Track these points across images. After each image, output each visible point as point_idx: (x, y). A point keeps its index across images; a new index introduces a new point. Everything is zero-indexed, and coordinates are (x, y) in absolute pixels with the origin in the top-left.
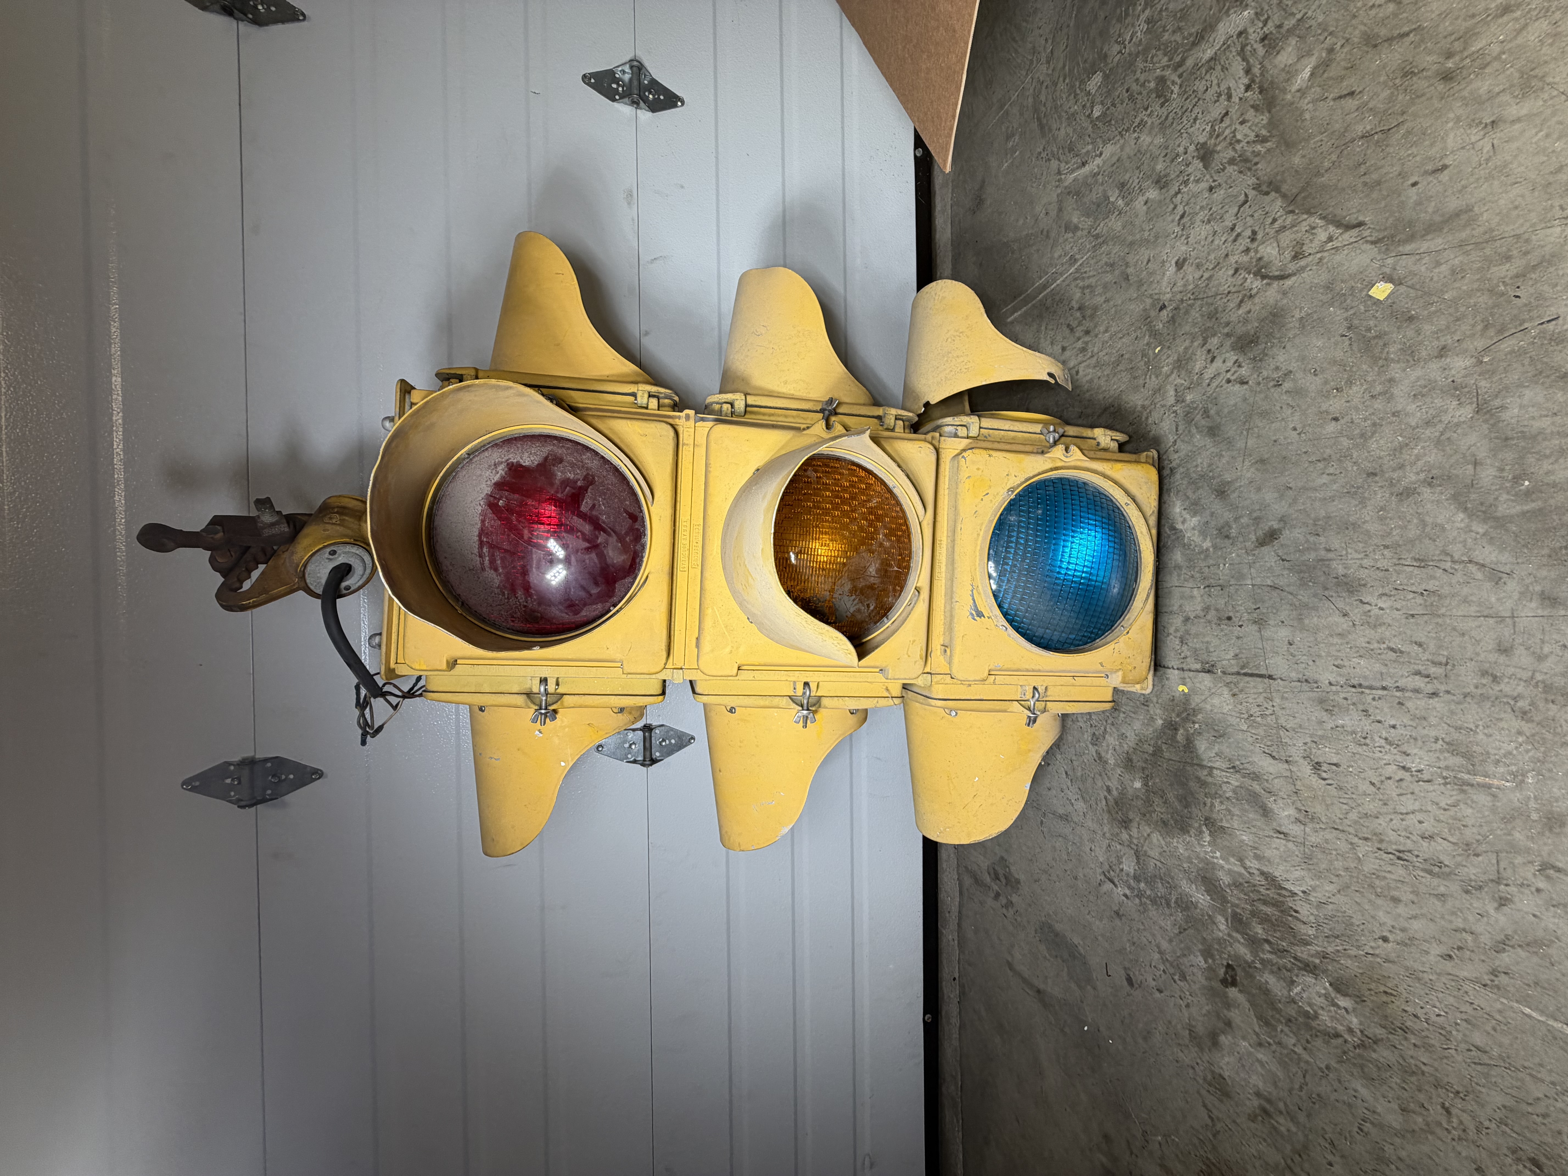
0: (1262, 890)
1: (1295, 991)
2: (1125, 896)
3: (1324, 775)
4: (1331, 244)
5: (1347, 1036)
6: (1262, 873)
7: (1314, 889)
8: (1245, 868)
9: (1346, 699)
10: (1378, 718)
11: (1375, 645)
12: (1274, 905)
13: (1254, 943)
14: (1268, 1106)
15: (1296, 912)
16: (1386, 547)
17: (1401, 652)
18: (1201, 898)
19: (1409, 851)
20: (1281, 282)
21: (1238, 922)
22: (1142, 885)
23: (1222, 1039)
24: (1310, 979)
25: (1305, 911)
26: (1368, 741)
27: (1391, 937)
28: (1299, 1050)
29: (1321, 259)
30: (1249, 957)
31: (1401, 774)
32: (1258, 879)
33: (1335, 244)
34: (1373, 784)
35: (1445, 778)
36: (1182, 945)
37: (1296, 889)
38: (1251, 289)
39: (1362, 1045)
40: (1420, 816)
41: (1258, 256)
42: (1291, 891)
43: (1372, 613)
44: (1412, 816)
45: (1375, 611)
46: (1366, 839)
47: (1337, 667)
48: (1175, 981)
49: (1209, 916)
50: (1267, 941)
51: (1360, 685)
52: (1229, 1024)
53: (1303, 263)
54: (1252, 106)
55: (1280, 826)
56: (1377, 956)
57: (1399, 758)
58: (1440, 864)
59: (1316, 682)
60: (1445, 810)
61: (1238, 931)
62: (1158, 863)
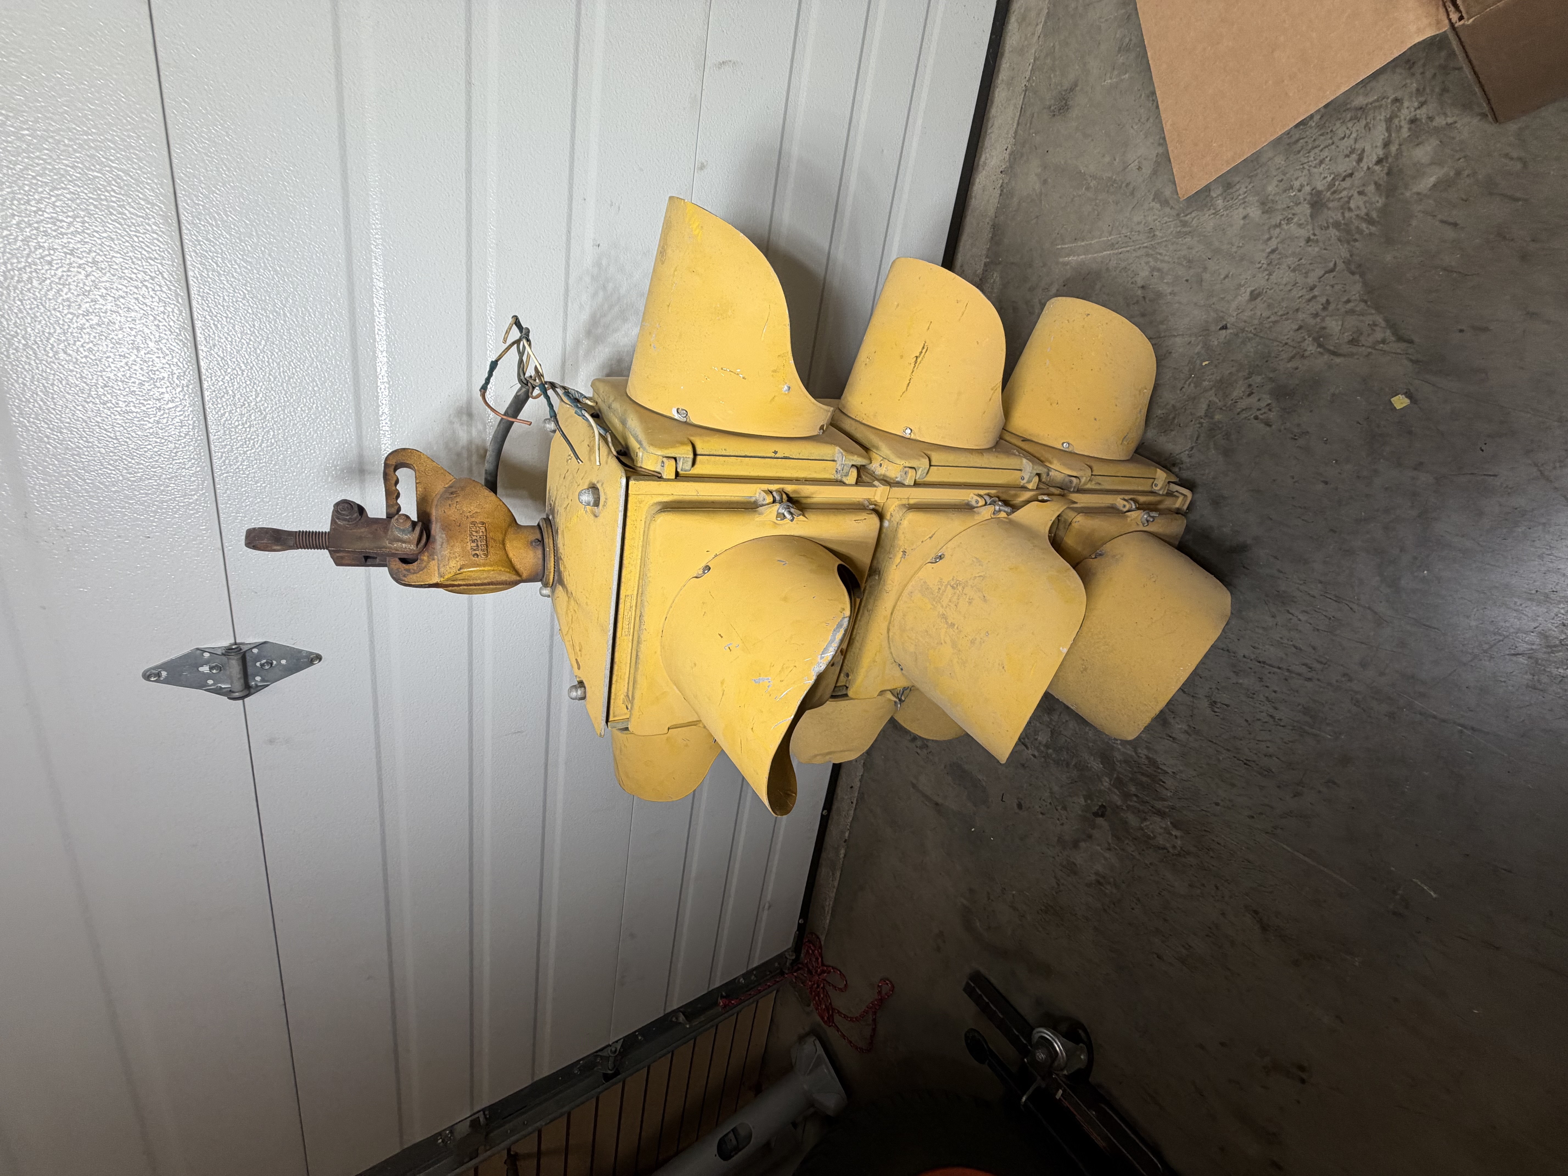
0: (1144, 767)
1: (1145, 824)
2: (1034, 756)
3: (1216, 710)
4: (1381, 345)
5: (1171, 850)
6: (1148, 758)
7: (1181, 772)
8: (1136, 753)
9: (1251, 668)
10: (1268, 685)
11: (1285, 641)
12: (1148, 776)
13: (1126, 796)
14: (1102, 880)
15: (1164, 782)
16: (1321, 582)
17: (1301, 649)
18: (1096, 765)
19: (1254, 761)
20: (1332, 357)
21: (1119, 783)
22: (1050, 751)
23: (1083, 845)
24: (1157, 819)
25: (1170, 782)
26: (1255, 696)
27: (1222, 803)
28: (1136, 854)
29: (1370, 354)
30: (1119, 803)
31: (1267, 719)
32: (1144, 760)
33: (1385, 347)
34: (1247, 721)
35: (1294, 727)
36: (1071, 790)
37: (1169, 771)
38: (1306, 350)
39: (1179, 855)
40: (1269, 744)
41: (1324, 325)
42: (1164, 770)
43: (1292, 621)
44: (1263, 743)
45: (1295, 620)
46: (1228, 750)
47: (1254, 647)
48: (1057, 810)
49: (1097, 775)
50: (1136, 796)
51: (1264, 663)
52: (1090, 837)
53: (1354, 349)
54: (1376, 183)
55: (1172, 733)
56: (1208, 812)
57: (1271, 710)
58: (1269, 770)
59: (1234, 653)
60: (1285, 743)
61: (1117, 788)
62: (1068, 740)
